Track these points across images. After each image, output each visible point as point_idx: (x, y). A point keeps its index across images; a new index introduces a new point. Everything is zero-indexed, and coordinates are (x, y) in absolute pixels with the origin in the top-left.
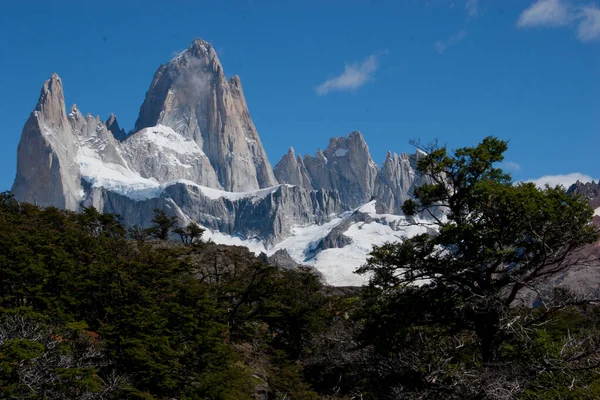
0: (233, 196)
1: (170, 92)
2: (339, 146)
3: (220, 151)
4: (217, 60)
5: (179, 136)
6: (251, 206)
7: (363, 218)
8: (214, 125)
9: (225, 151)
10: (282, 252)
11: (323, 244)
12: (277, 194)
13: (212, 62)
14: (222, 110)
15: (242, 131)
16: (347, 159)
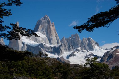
0: (52, 46)
1: (40, 25)
2: (73, 36)
3: (50, 37)
4: (49, 19)
5: (42, 34)
6: (56, 48)
7: (78, 50)
8: (49, 32)
9: (51, 37)
10: (62, 57)
11: (70, 56)
12: (61, 46)
13: (48, 19)
14: (50, 29)
15: (54, 33)
16: (75, 39)
